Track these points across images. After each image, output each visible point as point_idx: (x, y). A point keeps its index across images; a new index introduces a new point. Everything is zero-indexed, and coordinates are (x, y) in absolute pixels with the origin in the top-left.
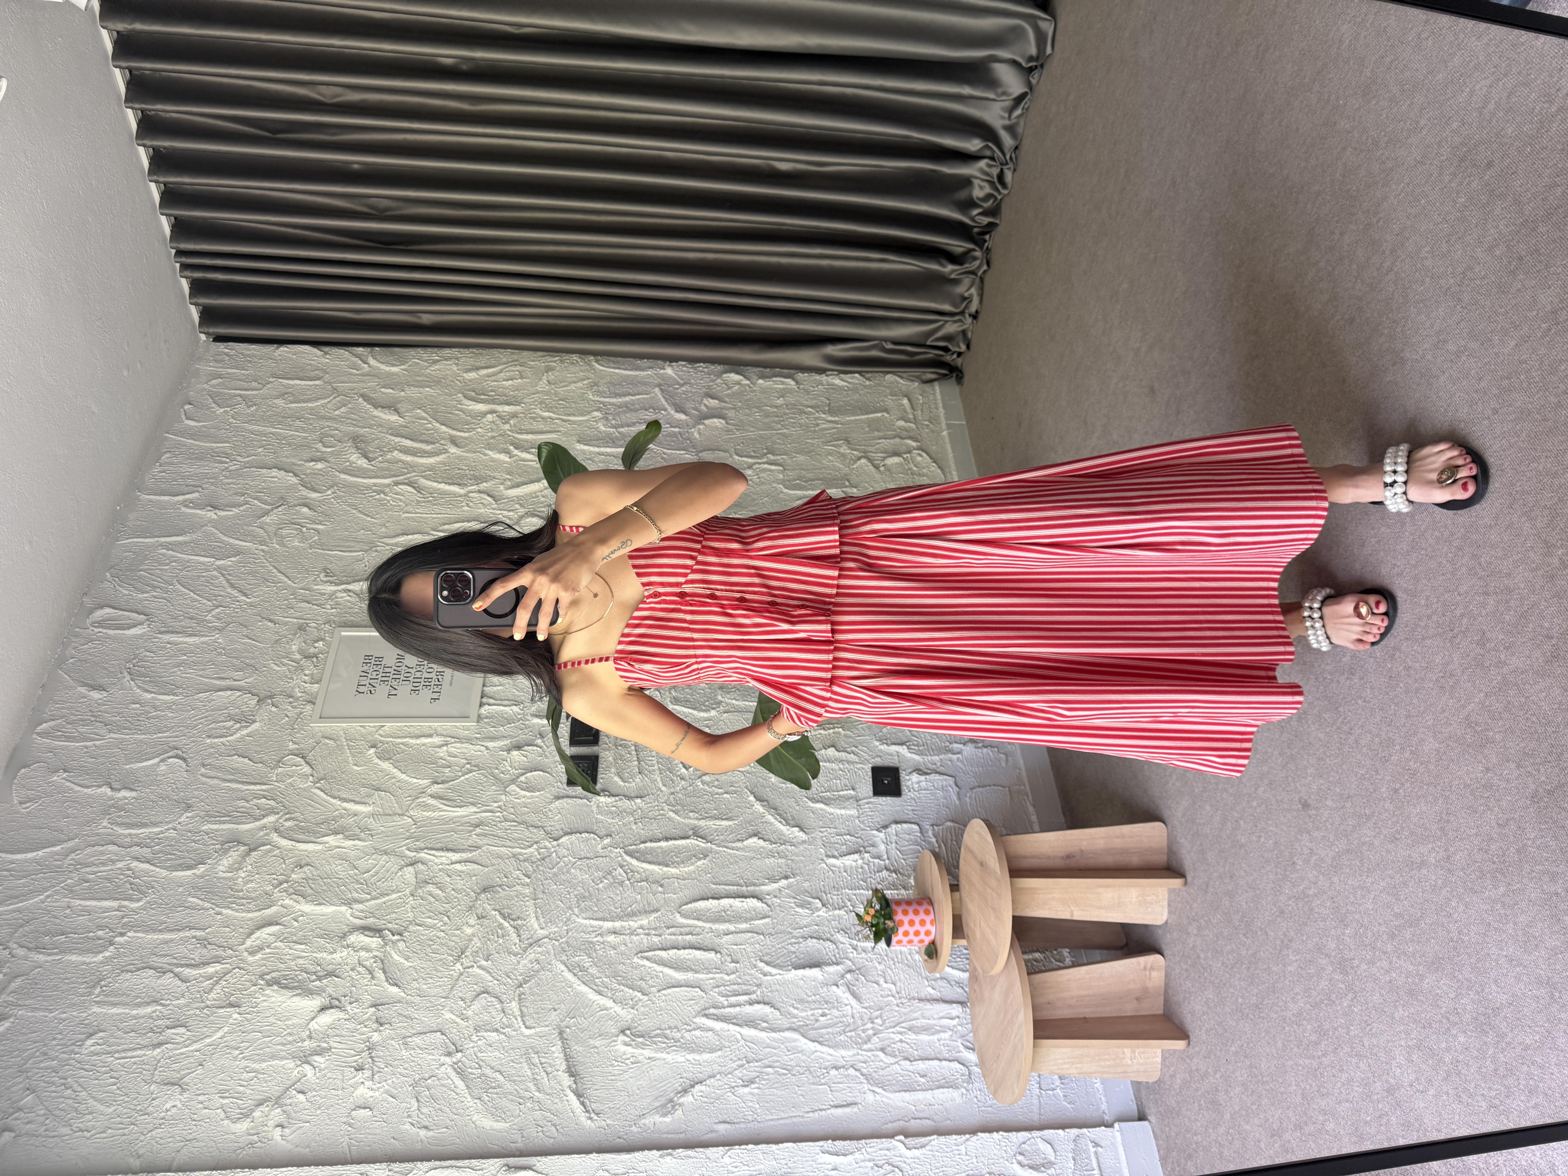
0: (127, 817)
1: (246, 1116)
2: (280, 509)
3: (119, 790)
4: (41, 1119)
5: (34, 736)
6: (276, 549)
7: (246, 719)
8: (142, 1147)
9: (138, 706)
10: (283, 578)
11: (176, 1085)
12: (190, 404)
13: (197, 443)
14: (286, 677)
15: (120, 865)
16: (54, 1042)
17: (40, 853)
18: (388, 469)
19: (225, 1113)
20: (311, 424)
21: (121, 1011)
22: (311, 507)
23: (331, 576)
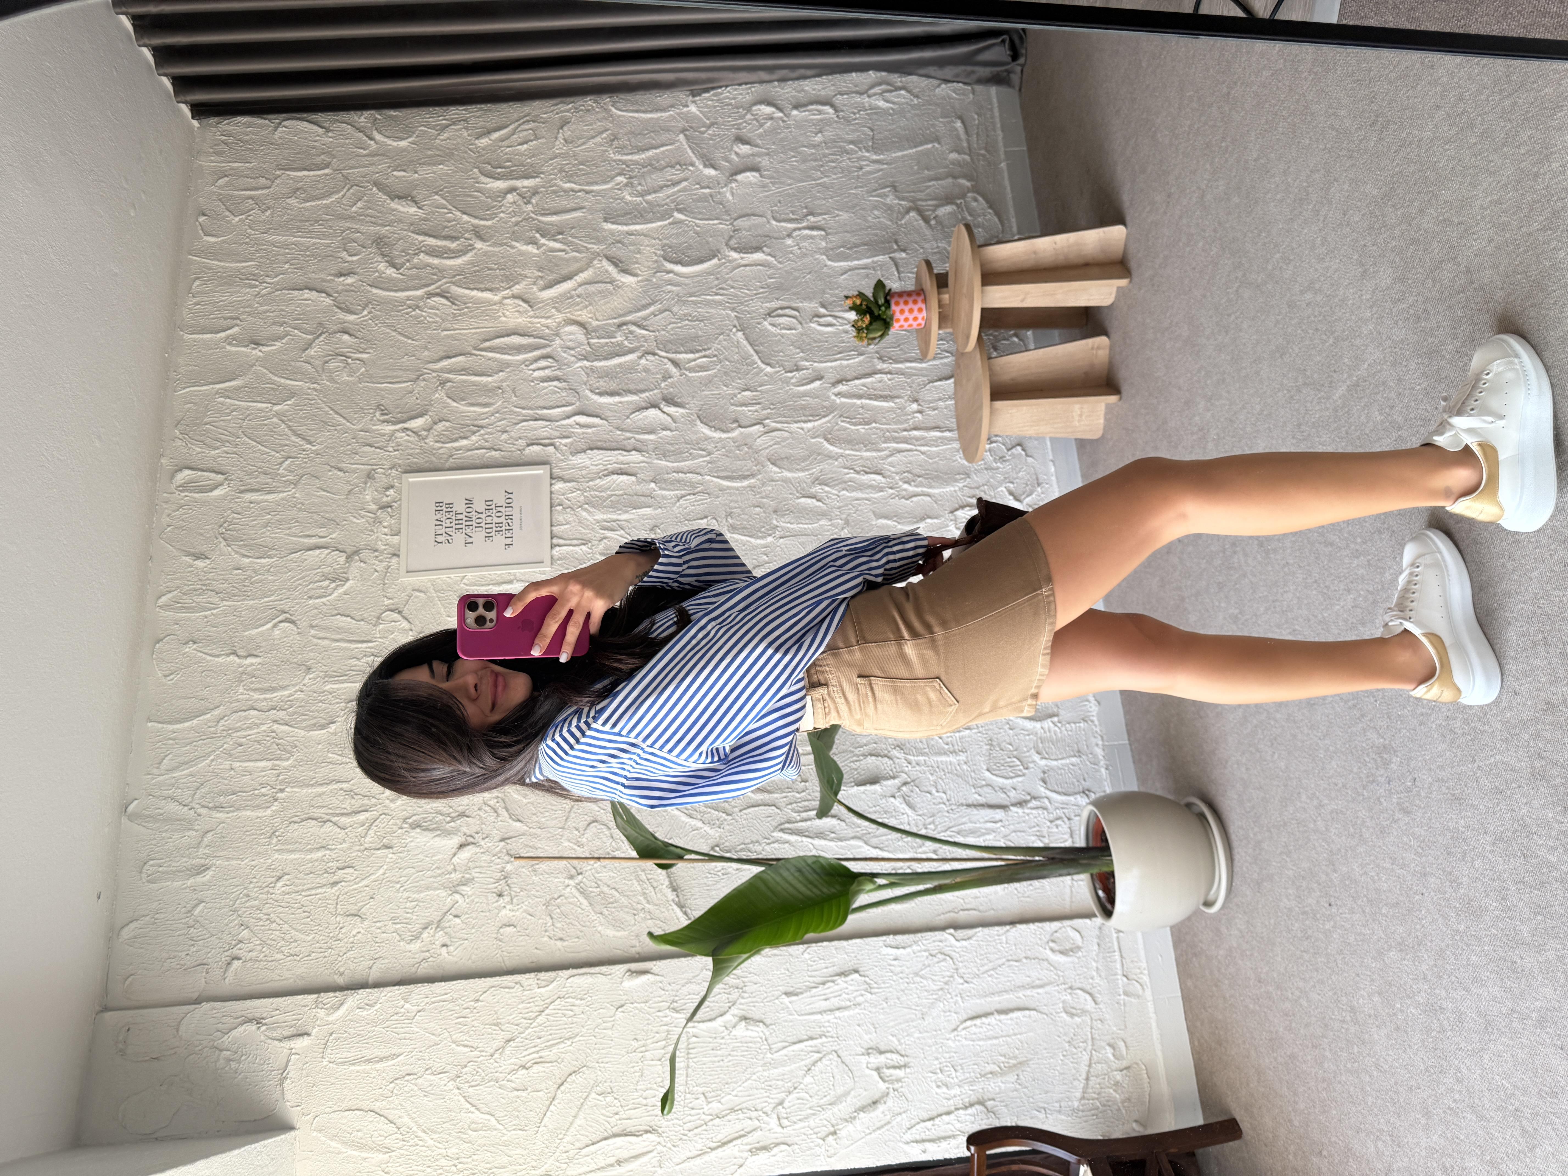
0: (259, 682)
1: (417, 938)
2: (321, 338)
3: (246, 657)
4: (259, 948)
5: (158, 609)
6: (328, 386)
7: (339, 578)
8: (341, 966)
9: (240, 571)
10: (341, 419)
11: (356, 915)
12: (204, 215)
13: (222, 264)
14: (366, 529)
15: (264, 728)
16: (252, 886)
17: (195, 721)
18: (418, 277)
19: (400, 936)
20: (331, 227)
21: (297, 856)
22: (351, 332)
23: (386, 414)
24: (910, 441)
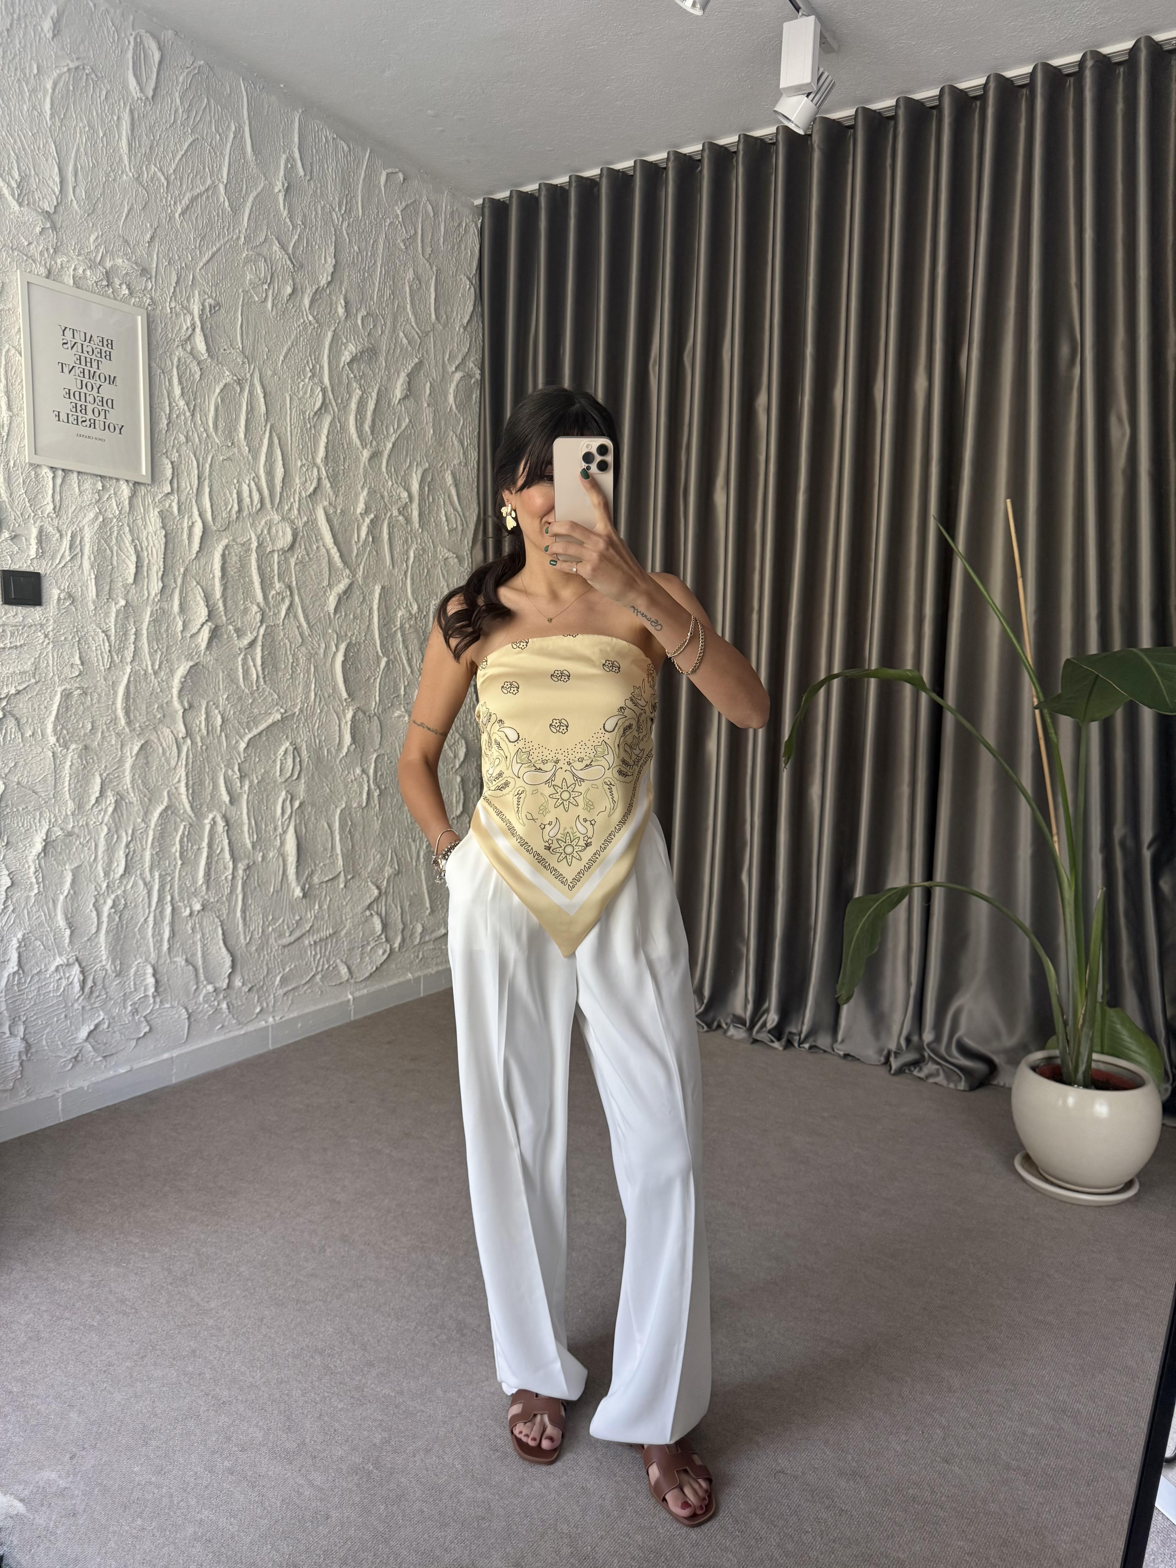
2: (289, 262)
6: (241, 253)
7: (22, 195)
9: (35, 71)
10: (207, 257)
12: (404, 179)
13: (361, 181)
14: (81, 248)
18: (340, 382)
20: (387, 306)
22: (293, 297)
23: (210, 311)
24: (160, 904)
